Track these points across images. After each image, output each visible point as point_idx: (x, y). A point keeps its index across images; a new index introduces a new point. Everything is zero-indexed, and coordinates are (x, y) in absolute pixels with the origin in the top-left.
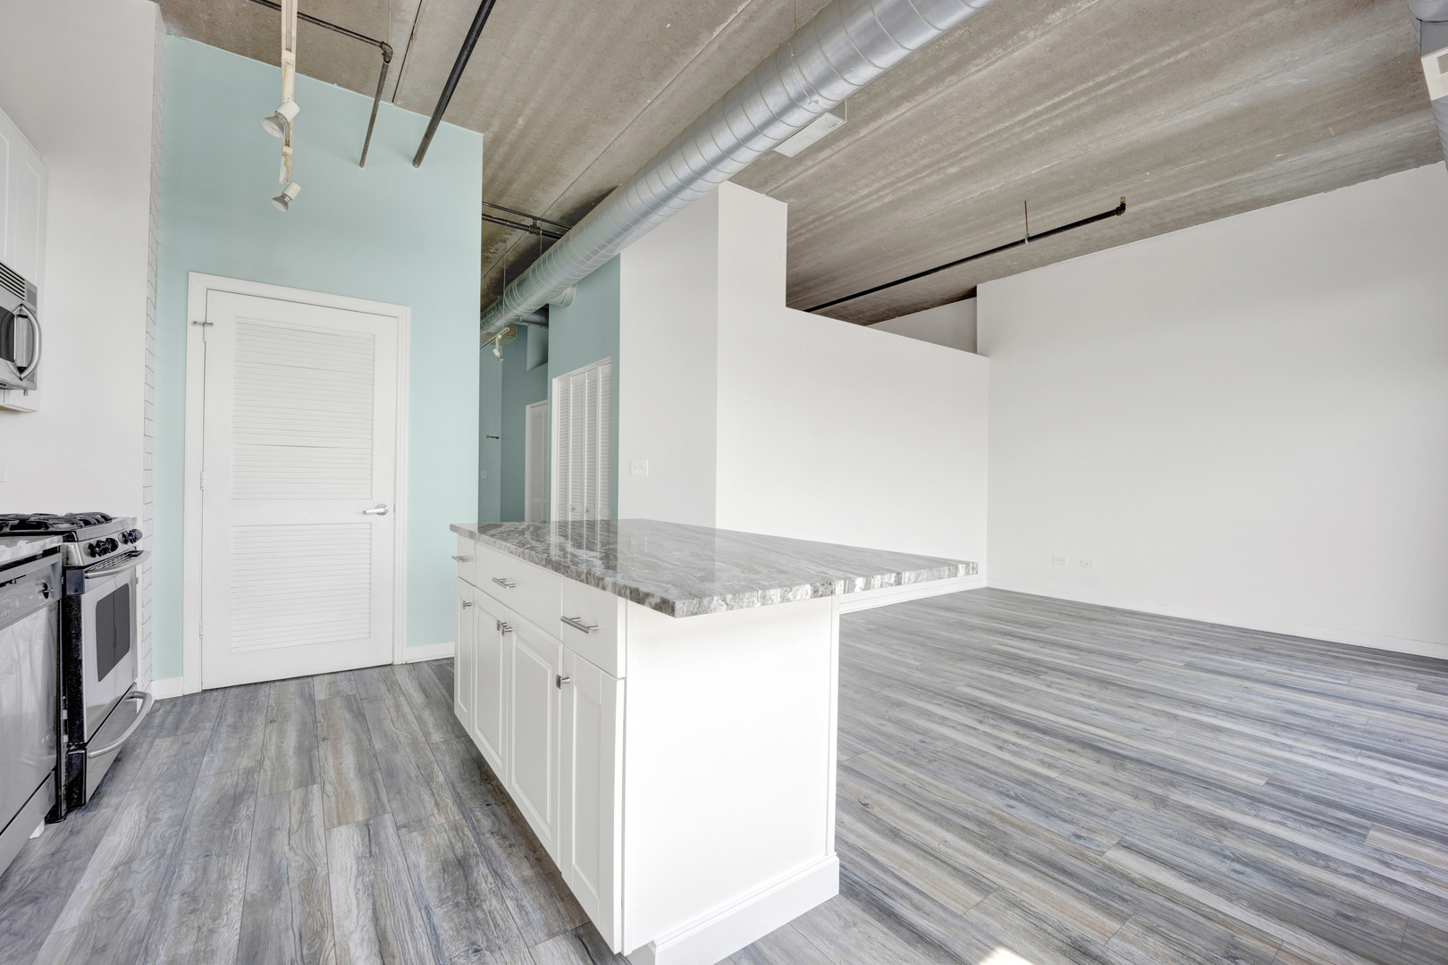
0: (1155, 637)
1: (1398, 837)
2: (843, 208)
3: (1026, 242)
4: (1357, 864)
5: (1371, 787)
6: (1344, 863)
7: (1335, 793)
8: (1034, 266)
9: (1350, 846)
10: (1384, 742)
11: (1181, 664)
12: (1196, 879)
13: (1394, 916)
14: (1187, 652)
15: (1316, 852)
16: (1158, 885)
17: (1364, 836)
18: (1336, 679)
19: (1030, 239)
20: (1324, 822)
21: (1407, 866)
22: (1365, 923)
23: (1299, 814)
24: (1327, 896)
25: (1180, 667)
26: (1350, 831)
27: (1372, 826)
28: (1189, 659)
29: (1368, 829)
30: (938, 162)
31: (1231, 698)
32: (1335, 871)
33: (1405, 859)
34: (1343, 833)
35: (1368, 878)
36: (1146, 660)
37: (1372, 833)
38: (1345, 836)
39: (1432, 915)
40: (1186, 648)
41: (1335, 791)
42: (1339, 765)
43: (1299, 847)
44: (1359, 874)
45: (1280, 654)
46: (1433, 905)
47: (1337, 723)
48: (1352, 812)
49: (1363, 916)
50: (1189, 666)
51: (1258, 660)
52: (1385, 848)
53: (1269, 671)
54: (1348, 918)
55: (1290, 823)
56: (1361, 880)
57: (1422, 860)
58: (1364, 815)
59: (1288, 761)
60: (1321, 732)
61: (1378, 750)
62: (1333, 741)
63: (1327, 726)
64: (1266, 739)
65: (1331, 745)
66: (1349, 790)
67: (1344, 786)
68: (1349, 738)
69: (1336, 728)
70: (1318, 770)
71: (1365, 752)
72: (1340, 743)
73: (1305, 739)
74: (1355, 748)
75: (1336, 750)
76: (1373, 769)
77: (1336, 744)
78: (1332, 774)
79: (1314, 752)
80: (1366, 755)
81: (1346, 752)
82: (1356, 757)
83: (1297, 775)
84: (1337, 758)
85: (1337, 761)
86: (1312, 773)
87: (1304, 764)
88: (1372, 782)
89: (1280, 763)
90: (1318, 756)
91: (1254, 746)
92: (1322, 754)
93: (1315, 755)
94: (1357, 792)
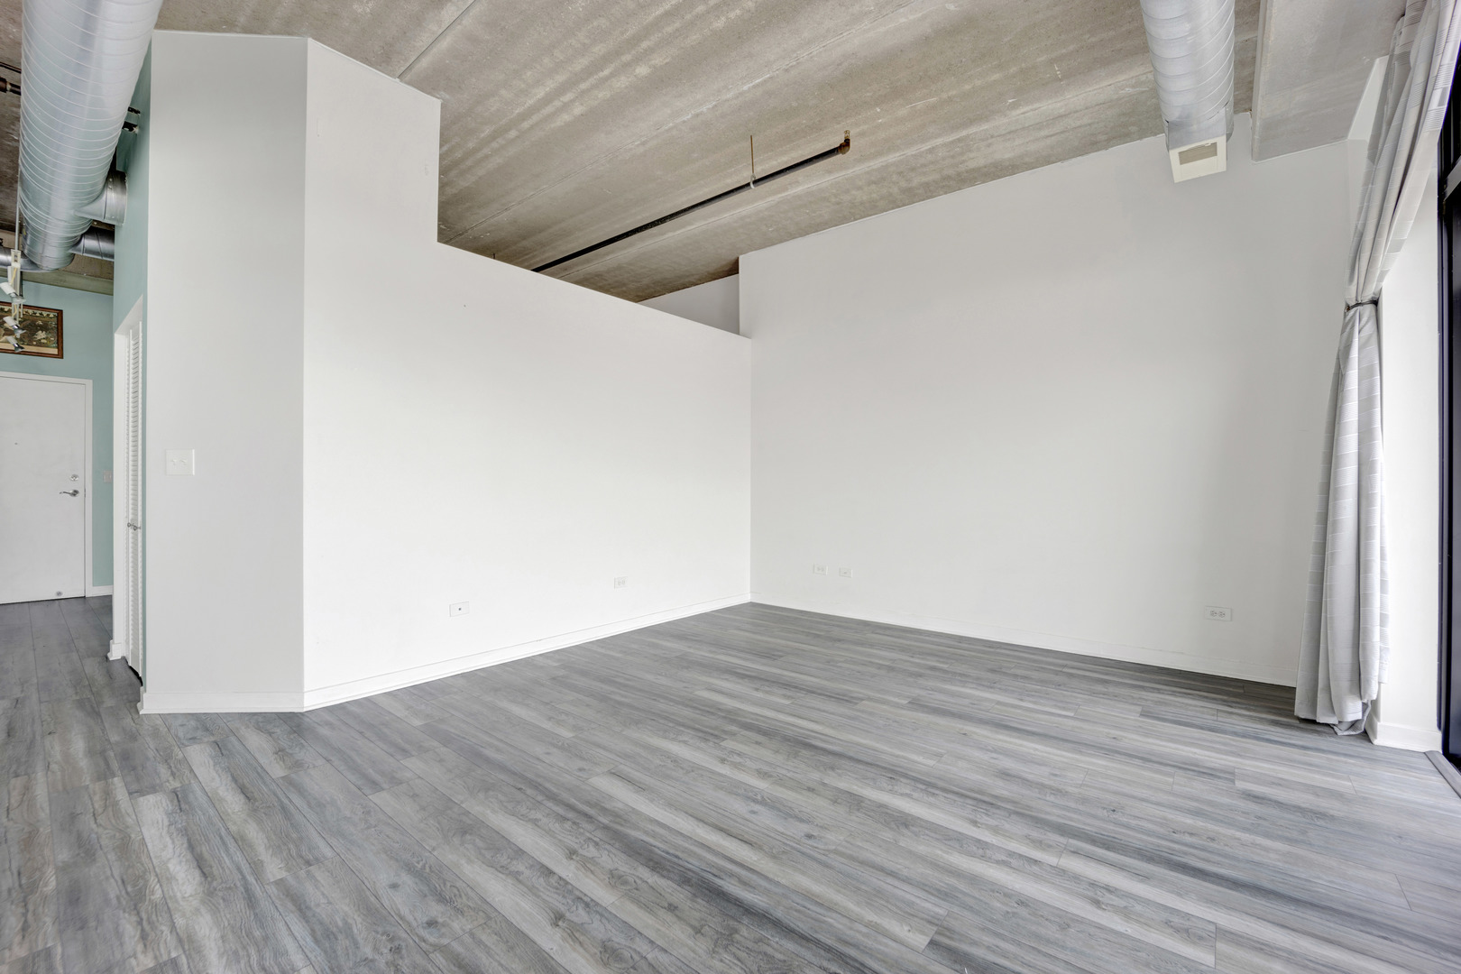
0: (894, 661)
2: (524, 117)
3: (752, 185)
5: (1067, 922)
8: (792, 236)
10: (1095, 817)
11: (905, 702)
14: (921, 681)
18: (1064, 709)
19: (755, 182)
25: (902, 707)
28: (916, 692)
30: (618, 53)
31: (941, 755)
36: (870, 699)
40: (921, 675)
42: (1037, 878)
45: (1016, 676)
47: (1050, 788)
50: (916, 704)
51: (991, 686)
53: (999, 703)
59: (974, 880)
60: (1029, 808)
61: (1087, 834)
62: (1039, 826)
63: (1039, 796)
64: (960, 833)
65: (1035, 834)
66: (1038, 937)
67: (1034, 928)
68: (1058, 816)
69: (1048, 798)
70: (1008, 894)
71: (1073, 841)
72: (1046, 828)
73: (1007, 826)
74: (1062, 835)
75: (1039, 844)
76: (1076, 878)
77: (1042, 831)
78: (1023, 902)
79: (1011, 854)
80: (1072, 849)
81: (1050, 846)
82: (1060, 855)
83: (978, 913)
84: (1036, 861)
85: (1035, 868)
86: (999, 905)
87: (993, 884)
88: (1071, 910)
89: (962, 886)
90: (1014, 862)
91: (940, 852)
92: (1020, 856)
93: (1011, 861)
94: (1048, 942)
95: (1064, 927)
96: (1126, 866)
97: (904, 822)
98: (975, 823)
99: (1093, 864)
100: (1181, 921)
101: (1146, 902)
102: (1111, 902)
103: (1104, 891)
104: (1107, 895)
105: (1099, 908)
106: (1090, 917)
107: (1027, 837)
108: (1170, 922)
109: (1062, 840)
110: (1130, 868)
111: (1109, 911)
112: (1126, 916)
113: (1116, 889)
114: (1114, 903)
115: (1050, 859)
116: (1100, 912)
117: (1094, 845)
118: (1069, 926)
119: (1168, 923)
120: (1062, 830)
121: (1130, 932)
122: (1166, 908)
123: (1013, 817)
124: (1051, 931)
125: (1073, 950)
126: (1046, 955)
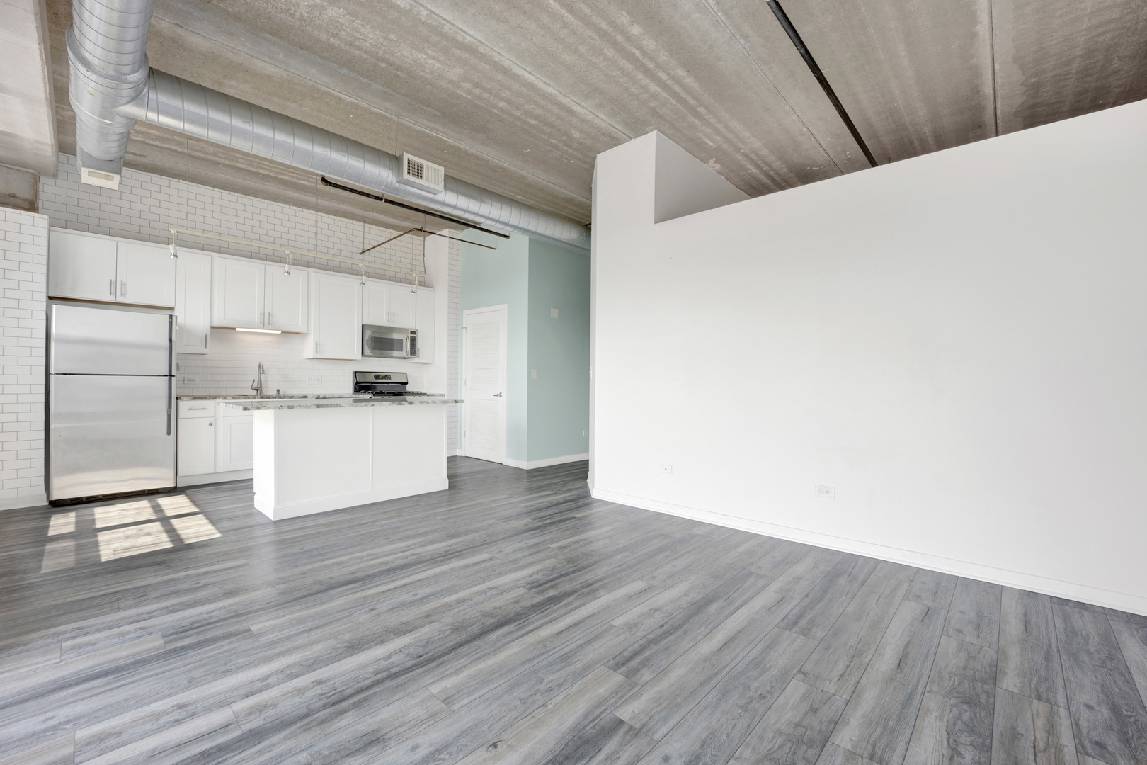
1: (146, 650)
4: (155, 619)
5: (192, 683)
6: (161, 615)
7: (208, 655)
9: (166, 626)
12: (205, 573)
13: (125, 609)
15: (178, 611)
16: (211, 566)
17: (164, 637)
20: (191, 629)
21: (131, 635)
22: (135, 599)
23: (208, 624)
24: (156, 598)
26: (173, 634)
27: (165, 647)
29: (166, 643)
32: (162, 609)
33: (134, 639)
34: (176, 630)
35: (146, 616)
37: (161, 642)
38: (173, 629)
39: (109, 619)
41: (209, 657)
43: (187, 608)
44: (151, 615)
46: (111, 624)
48: (183, 648)
49: (137, 600)
52: (148, 637)
54: (142, 596)
55: (205, 616)
56: (148, 613)
57: (125, 644)
58: (175, 651)
59: (269, 659)
60: (307, 729)
61: (233, 751)
62: (277, 722)
63: (315, 749)
64: (315, 670)
65: (271, 713)
66: (202, 666)
67: (208, 667)
68: (274, 745)
69: (305, 754)
70: (240, 668)
71: (238, 733)
72: (270, 725)
73: (297, 700)
74: (251, 731)
75: (260, 709)
76: (209, 709)
77: (270, 720)
78: (228, 672)
79: (268, 687)
80: (231, 727)
81: (250, 714)
82: (236, 715)
83: (245, 651)
84: (247, 697)
85: (242, 692)
86: (239, 661)
87: (255, 666)
88: (195, 690)
89: (270, 652)
90: (259, 685)
91: (307, 653)
92: (261, 691)
93: (265, 684)
94: (195, 668)
95: (191, 680)
96: (175, 751)
97: (354, 647)
98: (320, 682)
99: (205, 729)
100: (107, 744)
101: (142, 737)
102: (171, 714)
103: (181, 717)
104: (177, 717)
105: (177, 705)
106: (180, 696)
107: (274, 706)
108: (117, 736)
109: (246, 727)
110: (172, 753)
111: (169, 708)
112: (155, 715)
113: (173, 726)
114: (169, 716)
115: (241, 706)
116: (175, 703)
117: (217, 746)
118: (189, 682)
119: (119, 734)
120: (257, 735)
121: (147, 708)
122: (125, 744)
123: (305, 711)
124: (197, 673)
125: (178, 675)
126: (191, 663)
